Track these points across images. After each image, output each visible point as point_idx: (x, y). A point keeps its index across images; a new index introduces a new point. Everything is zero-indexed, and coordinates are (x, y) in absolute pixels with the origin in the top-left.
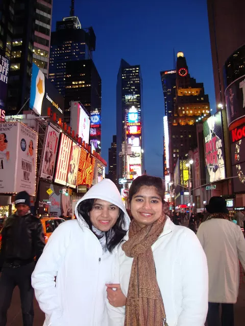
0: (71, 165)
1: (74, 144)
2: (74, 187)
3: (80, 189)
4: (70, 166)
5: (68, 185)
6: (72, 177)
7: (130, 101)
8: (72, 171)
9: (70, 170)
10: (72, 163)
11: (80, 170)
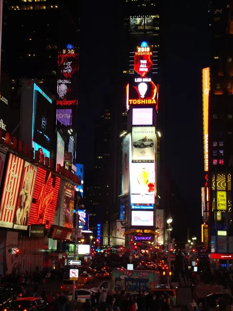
0: (22, 196)
1: (27, 164)
2: (25, 228)
3: (34, 232)
4: (20, 197)
5: (16, 227)
6: (21, 214)
7: (139, 28)
8: (22, 204)
9: (19, 204)
10: (22, 192)
11: (34, 201)
